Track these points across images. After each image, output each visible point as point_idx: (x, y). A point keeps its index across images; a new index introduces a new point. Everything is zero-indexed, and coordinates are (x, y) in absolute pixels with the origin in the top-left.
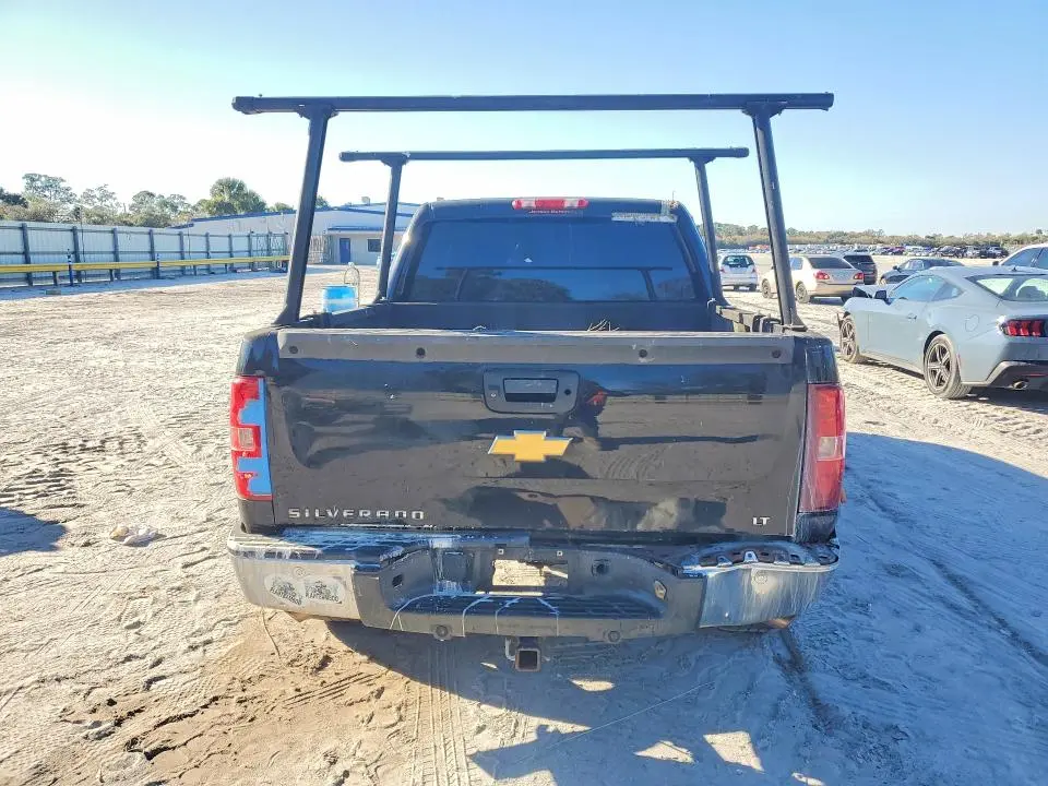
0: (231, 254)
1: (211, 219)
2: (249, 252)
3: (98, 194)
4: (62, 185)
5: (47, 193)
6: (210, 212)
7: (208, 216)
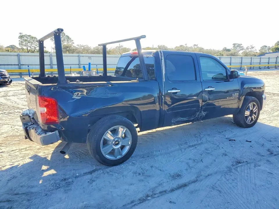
0: (269, 63)
1: (273, 53)
2: (276, 62)
3: (250, 47)
4: (241, 46)
5: (238, 48)
6: (273, 51)
7: (272, 52)
